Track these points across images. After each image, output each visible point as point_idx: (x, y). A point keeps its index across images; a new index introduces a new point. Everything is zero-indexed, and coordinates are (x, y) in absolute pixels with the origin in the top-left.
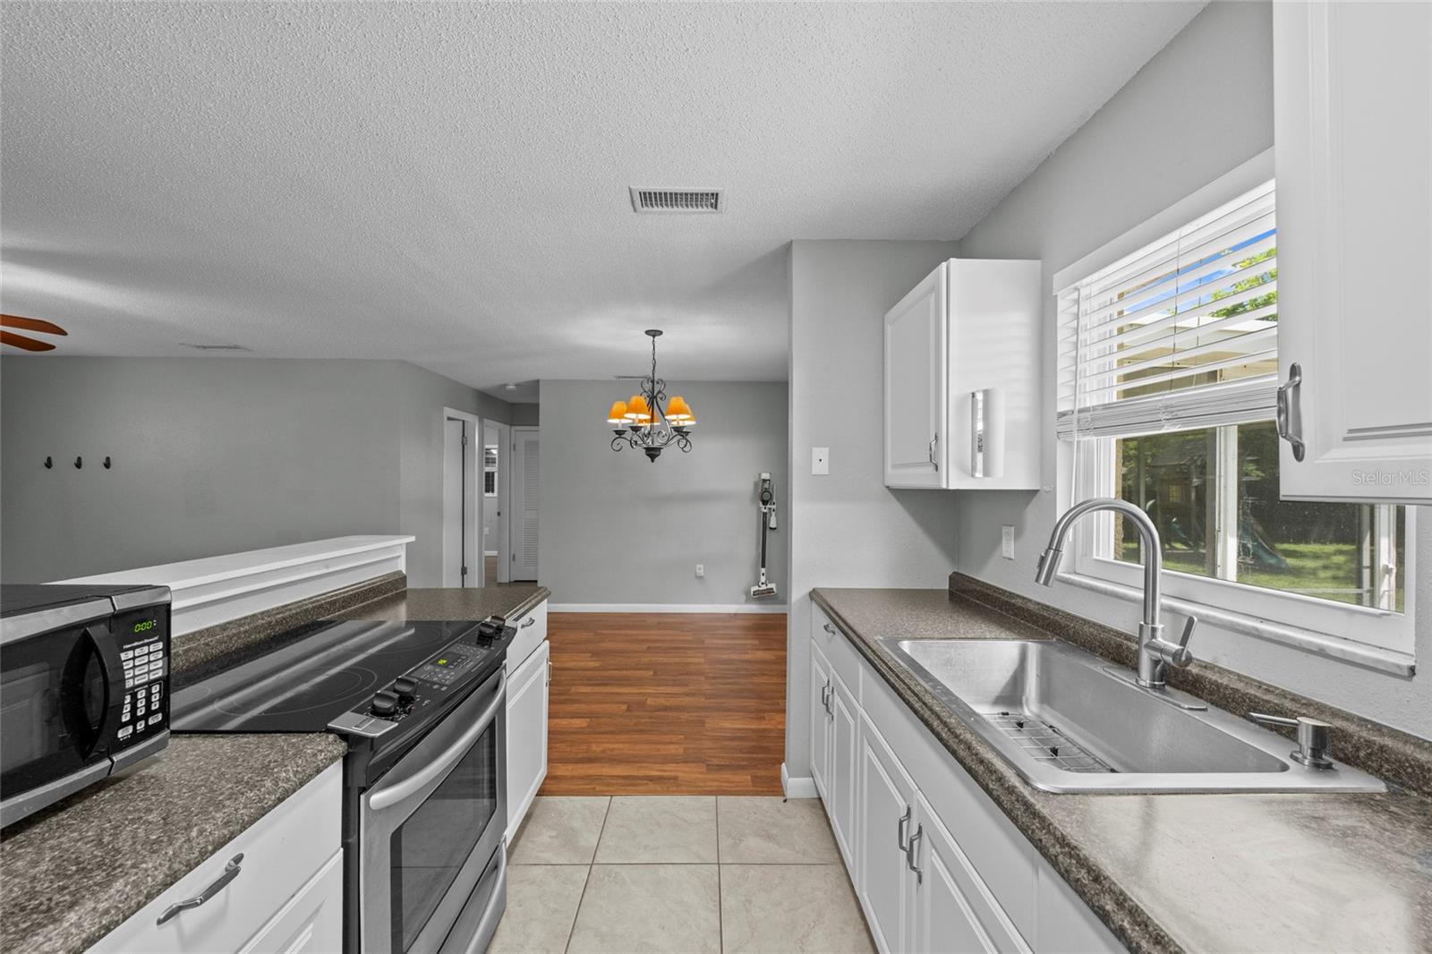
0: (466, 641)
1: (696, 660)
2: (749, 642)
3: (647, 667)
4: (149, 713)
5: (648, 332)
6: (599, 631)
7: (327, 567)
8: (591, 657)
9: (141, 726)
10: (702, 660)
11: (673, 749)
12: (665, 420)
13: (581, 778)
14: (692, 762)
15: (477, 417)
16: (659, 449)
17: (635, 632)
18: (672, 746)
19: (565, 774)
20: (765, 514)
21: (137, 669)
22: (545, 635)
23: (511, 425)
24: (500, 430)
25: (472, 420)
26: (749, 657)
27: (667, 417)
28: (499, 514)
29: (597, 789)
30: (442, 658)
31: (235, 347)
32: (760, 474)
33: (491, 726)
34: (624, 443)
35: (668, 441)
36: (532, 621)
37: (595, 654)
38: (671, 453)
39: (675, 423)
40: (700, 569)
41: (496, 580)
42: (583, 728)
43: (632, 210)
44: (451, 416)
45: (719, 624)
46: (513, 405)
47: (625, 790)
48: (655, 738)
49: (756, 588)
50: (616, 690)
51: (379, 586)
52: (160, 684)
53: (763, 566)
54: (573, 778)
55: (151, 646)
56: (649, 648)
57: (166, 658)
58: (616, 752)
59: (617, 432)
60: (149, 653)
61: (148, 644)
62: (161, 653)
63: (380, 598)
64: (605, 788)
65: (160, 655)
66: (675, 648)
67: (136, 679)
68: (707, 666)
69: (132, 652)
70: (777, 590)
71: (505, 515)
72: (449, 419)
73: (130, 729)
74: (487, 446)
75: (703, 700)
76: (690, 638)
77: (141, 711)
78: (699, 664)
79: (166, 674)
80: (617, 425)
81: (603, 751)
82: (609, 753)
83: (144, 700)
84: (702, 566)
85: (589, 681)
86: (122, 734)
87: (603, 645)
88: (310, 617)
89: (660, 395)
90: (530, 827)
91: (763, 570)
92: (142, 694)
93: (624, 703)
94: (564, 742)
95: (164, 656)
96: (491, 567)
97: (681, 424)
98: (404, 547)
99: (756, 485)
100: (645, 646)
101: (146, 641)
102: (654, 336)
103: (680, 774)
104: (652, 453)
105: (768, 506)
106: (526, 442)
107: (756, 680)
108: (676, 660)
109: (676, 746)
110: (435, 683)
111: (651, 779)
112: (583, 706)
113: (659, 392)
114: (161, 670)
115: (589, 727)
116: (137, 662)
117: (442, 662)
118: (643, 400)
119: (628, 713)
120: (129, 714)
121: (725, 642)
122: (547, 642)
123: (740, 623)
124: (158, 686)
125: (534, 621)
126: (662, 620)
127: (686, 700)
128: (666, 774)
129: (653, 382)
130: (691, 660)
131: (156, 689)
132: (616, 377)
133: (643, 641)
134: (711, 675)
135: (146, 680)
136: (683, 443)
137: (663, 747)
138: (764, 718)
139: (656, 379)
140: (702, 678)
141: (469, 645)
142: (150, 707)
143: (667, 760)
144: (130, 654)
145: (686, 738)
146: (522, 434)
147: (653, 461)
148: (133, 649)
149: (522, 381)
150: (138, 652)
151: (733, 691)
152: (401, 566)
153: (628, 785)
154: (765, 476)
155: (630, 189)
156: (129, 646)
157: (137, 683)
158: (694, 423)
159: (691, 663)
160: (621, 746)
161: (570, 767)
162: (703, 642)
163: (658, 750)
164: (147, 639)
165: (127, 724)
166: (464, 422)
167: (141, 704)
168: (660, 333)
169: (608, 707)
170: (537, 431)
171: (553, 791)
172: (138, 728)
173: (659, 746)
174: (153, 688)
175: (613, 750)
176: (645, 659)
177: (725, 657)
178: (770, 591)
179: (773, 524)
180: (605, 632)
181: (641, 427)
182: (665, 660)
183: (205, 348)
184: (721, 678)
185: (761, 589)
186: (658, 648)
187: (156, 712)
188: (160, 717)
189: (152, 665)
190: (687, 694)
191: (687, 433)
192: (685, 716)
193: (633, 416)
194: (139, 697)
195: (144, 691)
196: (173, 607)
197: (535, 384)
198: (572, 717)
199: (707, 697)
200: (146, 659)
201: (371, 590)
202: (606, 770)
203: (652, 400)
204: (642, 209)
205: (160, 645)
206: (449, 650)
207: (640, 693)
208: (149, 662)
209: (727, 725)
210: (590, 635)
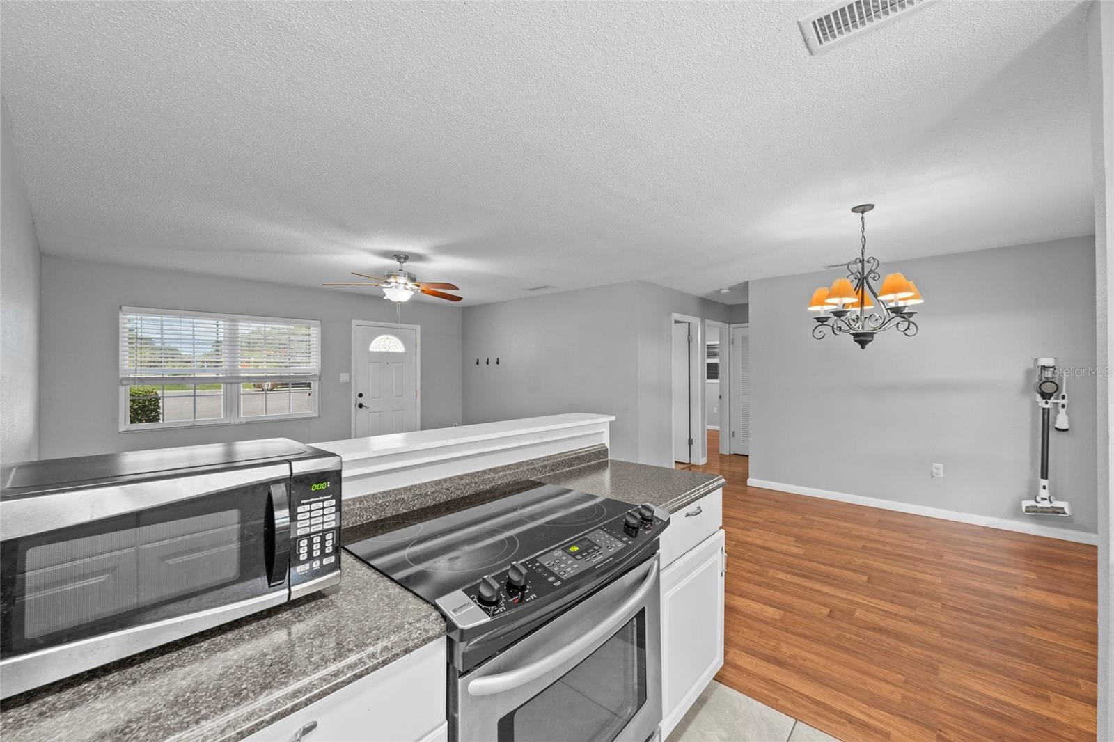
0: (609, 529)
1: (929, 578)
2: (1017, 572)
3: (860, 570)
4: (323, 555)
5: (854, 210)
6: (807, 516)
7: (541, 438)
8: (795, 541)
9: (316, 565)
10: (939, 580)
11: (885, 690)
12: (879, 301)
13: (765, 680)
14: (912, 720)
15: (699, 319)
16: (871, 334)
17: (848, 525)
18: (884, 685)
19: (748, 667)
20: (1046, 412)
21: (312, 520)
22: (721, 524)
23: (730, 323)
24: (720, 328)
25: (696, 321)
26: (1019, 593)
27: (879, 298)
28: (720, 397)
29: (780, 702)
30: (575, 544)
31: (546, 287)
32: (1036, 360)
33: (641, 615)
34: (826, 330)
35: (883, 324)
36: (699, 511)
37: (799, 539)
38: (889, 338)
39: (892, 305)
40: (938, 469)
41: (718, 451)
42: (776, 620)
43: (808, 53)
44: (678, 319)
45: (971, 539)
46: (731, 307)
47: (815, 719)
48: (862, 664)
49: (1032, 503)
50: (817, 586)
51: (584, 456)
52: (333, 533)
53: (1044, 475)
54: (755, 676)
55: (325, 503)
56: (864, 547)
57: (339, 513)
58: (808, 664)
59: (818, 320)
60: (323, 508)
61: (323, 501)
62: (334, 508)
63: (584, 465)
64: (789, 705)
65: (333, 509)
66: (901, 555)
67: (312, 528)
68: (944, 590)
69: (308, 506)
70: (1072, 511)
71: (726, 398)
72: (677, 322)
73: (307, 566)
74: (708, 343)
75: (936, 635)
76: (923, 548)
77: (317, 553)
78: (934, 584)
79: (339, 525)
80: (819, 312)
81: (794, 657)
82: (802, 662)
83: (319, 545)
84: (941, 466)
85: (789, 568)
86: (299, 569)
87: (809, 531)
88: (525, 476)
89: (872, 275)
90: (703, 715)
91: (1044, 482)
92: (317, 539)
93: (824, 605)
94: (752, 628)
95: (336, 511)
96: (713, 439)
97: (901, 304)
98: (608, 424)
99: (1029, 373)
100: (860, 544)
101: (321, 498)
102: (863, 212)
103: (894, 732)
104: (862, 339)
105: (1052, 400)
106: (742, 336)
107: (1032, 632)
108: (903, 571)
109: (891, 688)
110: (552, 574)
111: (851, 720)
112: (779, 595)
113: (871, 271)
114: (334, 522)
115: (781, 620)
116: (313, 514)
117: (575, 549)
118: (851, 283)
119: (829, 620)
120: (306, 554)
121: (977, 563)
122: (723, 531)
123: (1001, 542)
124: (331, 534)
125: (701, 512)
126: (884, 519)
127: (912, 629)
128: (872, 722)
129: (862, 261)
130: (919, 576)
131: (329, 536)
132: (825, 267)
133: (861, 538)
134: (951, 604)
135: (320, 529)
136: (904, 326)
137: (872, 681)
138: (1047, 699)
139: (866, 259)
140: (939, 605)
141: (609, 534)
142: (325, 550)
143: (875, 702)
144: (307, 508)
145: (906, 682)
146: (737, 330)
147: (863, 348)
148: (310, 503)
149: (734, 284)
150: (313, 506)
151: (986, 637)
152: (606, 441)
153: (818, 714)
154: (1049, 362)
155: (798, 23)
156: (306, 501)
157: (312, 531)
158: (920, 301)
159: (921, 580)
160: (814, 657)
161: (755, 661)
162: (942, 557)
163: (864, 683)
164: (322, 496)
165: (304, 562)
166: (689, 323)
167: (316, 547)
168: (872, 206)
169: (807, 606)
170: (748, 327)
171: (733, 683)
172: (314, 566)
173: (866, 678)
174: (327, 536)
175: (805, 659)
176: (859, 560)
177: (976, 584)
178: (1057, 511)
179: (1062, 421)
180: (814, 518)
181: (847, 312)
182: (885, 567)
183: (533, 289)
184: (971, 613)
185: (1038, 505)
186: (877, 550)
187: (329, 555)
188: (332, 559)
189: (325, 517)
190: (911, 620)
191: (911, 314)
192: (907, 649)
193: (836, 300)
194: (314, 541)
195: (319, 537)
196: (344, 474)
197: (745, 286)
198: (765, 604)
199: (944, 633)
200: (320, 512)
201: (576, 458)
202: (794, 683)
203: (862, 281)
204: (820, 47)
205: (333, 502)
206: (586, 536)
207: (848, 600)
208: (323, 515)
209: (978, 686)
210: (797, 518)
